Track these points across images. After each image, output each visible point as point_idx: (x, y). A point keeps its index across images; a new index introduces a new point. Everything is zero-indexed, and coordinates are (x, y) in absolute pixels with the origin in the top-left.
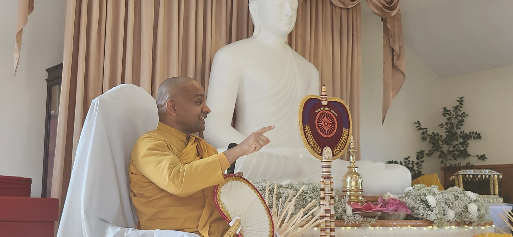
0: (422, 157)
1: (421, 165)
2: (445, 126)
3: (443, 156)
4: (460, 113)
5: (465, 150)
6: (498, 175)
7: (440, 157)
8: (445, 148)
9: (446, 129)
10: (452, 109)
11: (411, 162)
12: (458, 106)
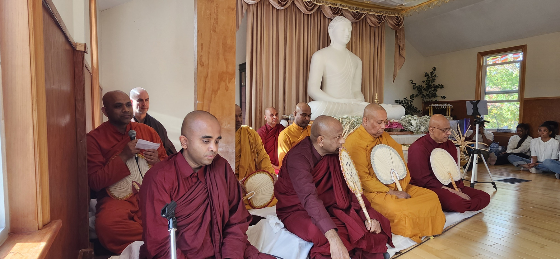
0: (413, 98)
1: (412, 101)
2: (426, 82)
3: (423, 96)
4: (433, 75)
5: (435, 93)
6: (451, 107)
7: (422, 97)
8: (425, 93)
9: (426, 83)
10: (429, 73)
11: (407, 100)
12: (433, 72)
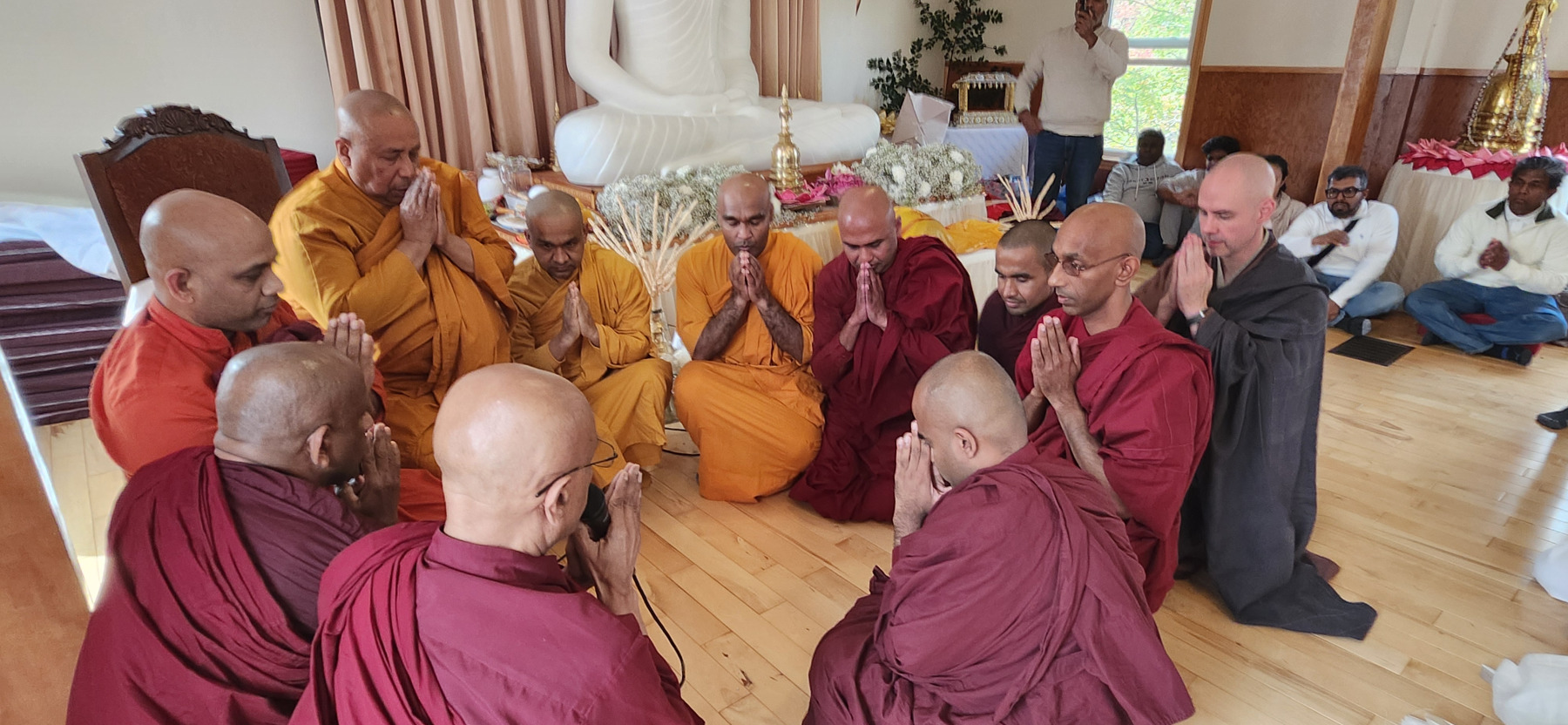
0: (919, 50)
1: (917, 62)
3: (948, 45)
5: (980, 37)
7: (944, 48)
8: (952, 35)
9: (956, 3)
